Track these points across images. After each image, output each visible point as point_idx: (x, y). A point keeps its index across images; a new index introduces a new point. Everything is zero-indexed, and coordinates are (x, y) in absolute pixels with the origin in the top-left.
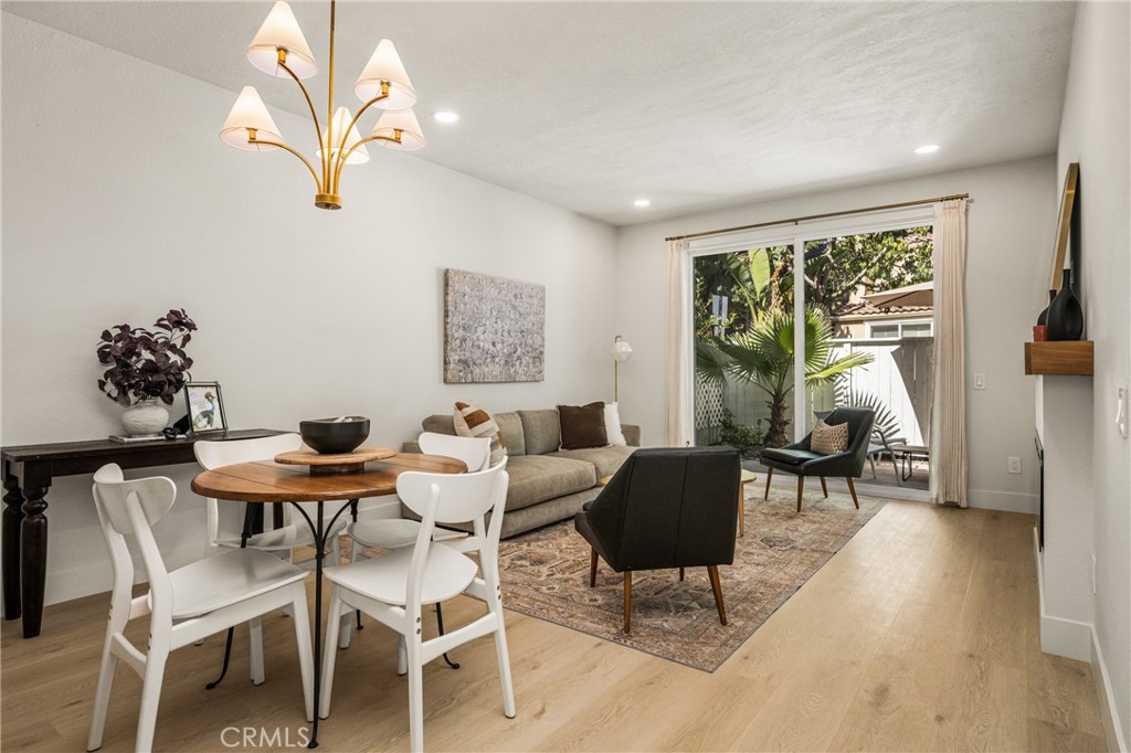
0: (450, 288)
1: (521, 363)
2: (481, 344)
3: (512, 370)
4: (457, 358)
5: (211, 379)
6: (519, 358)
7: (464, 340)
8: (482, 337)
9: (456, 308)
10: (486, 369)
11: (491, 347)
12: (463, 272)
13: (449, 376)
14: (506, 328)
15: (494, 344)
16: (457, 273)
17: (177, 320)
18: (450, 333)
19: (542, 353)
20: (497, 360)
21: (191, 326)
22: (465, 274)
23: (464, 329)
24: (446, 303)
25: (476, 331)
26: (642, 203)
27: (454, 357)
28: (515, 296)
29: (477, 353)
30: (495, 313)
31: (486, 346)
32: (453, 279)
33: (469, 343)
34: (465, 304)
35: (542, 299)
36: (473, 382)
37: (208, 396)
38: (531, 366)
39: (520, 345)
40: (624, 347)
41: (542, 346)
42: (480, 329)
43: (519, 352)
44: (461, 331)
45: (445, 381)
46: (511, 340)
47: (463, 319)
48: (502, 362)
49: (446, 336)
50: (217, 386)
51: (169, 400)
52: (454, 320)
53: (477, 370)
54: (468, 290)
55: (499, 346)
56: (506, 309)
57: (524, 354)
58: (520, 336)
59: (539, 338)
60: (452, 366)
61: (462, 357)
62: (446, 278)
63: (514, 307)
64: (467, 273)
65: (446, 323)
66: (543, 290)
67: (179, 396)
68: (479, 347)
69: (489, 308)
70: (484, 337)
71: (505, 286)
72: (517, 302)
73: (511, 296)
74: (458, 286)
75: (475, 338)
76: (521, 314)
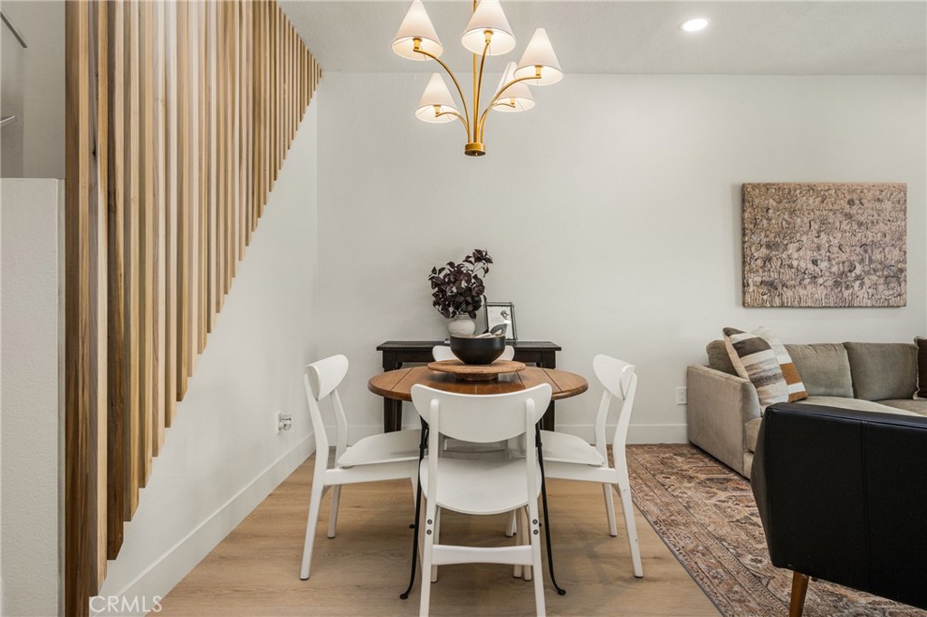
0: (747, 204)
1: (862, 285)
2: (795, 263)
3: (846, 293)
4: (758, 279)
5: (507, 301)
6: (858, 277)
7: (768, 259)
8: (795, 255)
9: (756, 224)
10: (802, 292)
11: (810, 266)
12: (765, 185)
13: (748, 299)
14: (835, 242)
15: (815, 262)
16: (755, 186)
17: (480, 256)
18: (748, 252)
19: (901, 270)
20: (820, 281)
21: (489, 261)
22: (767, 187)
23: (768, 247)
24: (743, 219)
25: (786, 249)
27: (753, 279)
28: (851, 202)
29: (788, 275)
30: (815, 226)
31: (803, 265)
32: (752, 193)
33: (776, 263)
34: (769, 219)
35: (901, 202)
36: (782, 306)
37: (503, 314)
38: (881, 288)
39: (862, 261)
41: (902, 262)
42: (792, 248)
43: (858, 270)
44: (763, 250)
45: (744, 305)
46: (844, 257)
47: (766, 236)
48: (830, 283)
49: (744, 257)
50: (511, 306)
52: (753, 238)
53: (788, 293)
54: (773, 203)
55: (824, 265)
56: (835, 220)
57: (868, 273)
58: (859, 250)
59: (896, 252)
60: (752, 289)
61: (766, 279)
62: (745, 195)
63: (849, 216)
64: (769, 184)
65: (744, 242)
66: (902, 190)
68: (791, 267)
69: (806, 220)
70: (799, 255)
71: (833, 192)
72: (854, 210)
73: (844, 203)
74: (757, 201)
75: (784, 256)
76: (860, 224)
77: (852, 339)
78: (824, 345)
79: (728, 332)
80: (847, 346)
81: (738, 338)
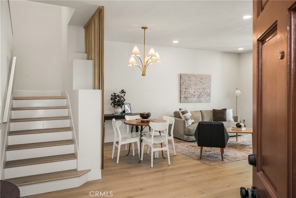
0: (181, 79)
1: (203, 97)
2: (191, 93)
3: (200, 99)
4: (184, 96)
5: (129, 103)
6: (202, 96)
7: (185, 92)
9: (183, 84)
10: (192, 99)
11: (194, 93)
13: (181, 101)
14: (198, 88)
15: (194, 92)
16: (183, 75)
17: (123, 92)
18: (181, 90)
19: (210, 94)
20: (195, 96)
21: (125, 93)
22: (185, 75)
23: (186, 89)
24: (181, 82)
25: (189, 89)
26: (241, 49)
27: (182, 96)
28: (201, 79)
29: (189, 95)
30: (195, 84)
31: (192, 93)
32: (182, 76)
33: (187, 92)
34: (186, 82)
35: (210, 79)
36: (188, 102)
37: (128, 106)
38: (206, 98)
39: (203, 92)
40: (238, 92)
41: (210, 92)
42: (190, 89)
43: (202, 94)
44: (185, 89)
45: (180, 102)
46: (200, 91)
47: (185, 86)
48: (197, 97)
49: (181, 91)
50: (130, 104)
51: (121, 107)
52: (182, 87)
53: (189, 99)
54: (186, 79)
55: (196, 93)
56: (198, 83)
57: (204, 95)
58: (203, 89)
59: (209, 90)
60: (182, 99)
61: (185, 96)
62: (181, 76)
63: (201, 82)
64: (186, 74)
65: (181, 88)
66: (210, 76)
67: (123, 106)
68: (190, 93)
69: (193, 83)
70: (191, 91)
71: (198, 76)
72: (202, 81)
73: (200, 79)
74: (183, 78)
75: (189, 91)
76: (203, 84)
77: (201, 110)
78: (197, 111)
79: (180, 109)
80: (201, 111)
81: (182, 110)
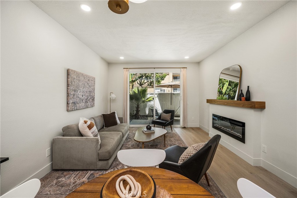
0: (70, 76)
1: (89, 102)
2: (79, 96)
3: (87, 104)
4: (72, 101)
6: (89, 100)
7: (74, 95)
8: (79, 94)
10: (80, 105)
11: (82, 97)
12: (74, 71)
13: (68, 109)
14: (86, 90)
15: (83, 96)
16: (72, 70)
18: (69, 92)
19: (94, 98)
20: (83, 101)
22: (75, 71)
23: (74, 91)
24: (68, 81)
25: (78, 92)
27: (71, 101)
29: (78, 99)
30: (83, 86)
32: (70, 73)
33: (76, 96)
34: (75, 82)
35: (95, 81)
36: (76, 110)
38: (92, 102)
39: (89, 96)
40: (113, 96)
41: (94, 96)
42: (79, 91)
43: (89, 98)
44: (73, 92)
45: (67, 111)
46: (87, 94)
47: (74, 87)
48: (85, 102)
49: (68, 94)
52: (71, 88)
53: (78, 105)
54: (75, 77)
55: (84, 96)
56: (86, 84)
58: (89, 93)
59: (94, 93)
60: (70, 105)
61: (74, 101)
62: (68, 72)
63: (88, 84)
65: (68, 89)
66: (95, 79)
68: (78, 97)
69: (81, 84)
70: (80, 94)
71: (86, 76)
72: (89, 82)
73: (87, 80)
74: (72, 75)
75: (77, 94)
76: (89, 86)
